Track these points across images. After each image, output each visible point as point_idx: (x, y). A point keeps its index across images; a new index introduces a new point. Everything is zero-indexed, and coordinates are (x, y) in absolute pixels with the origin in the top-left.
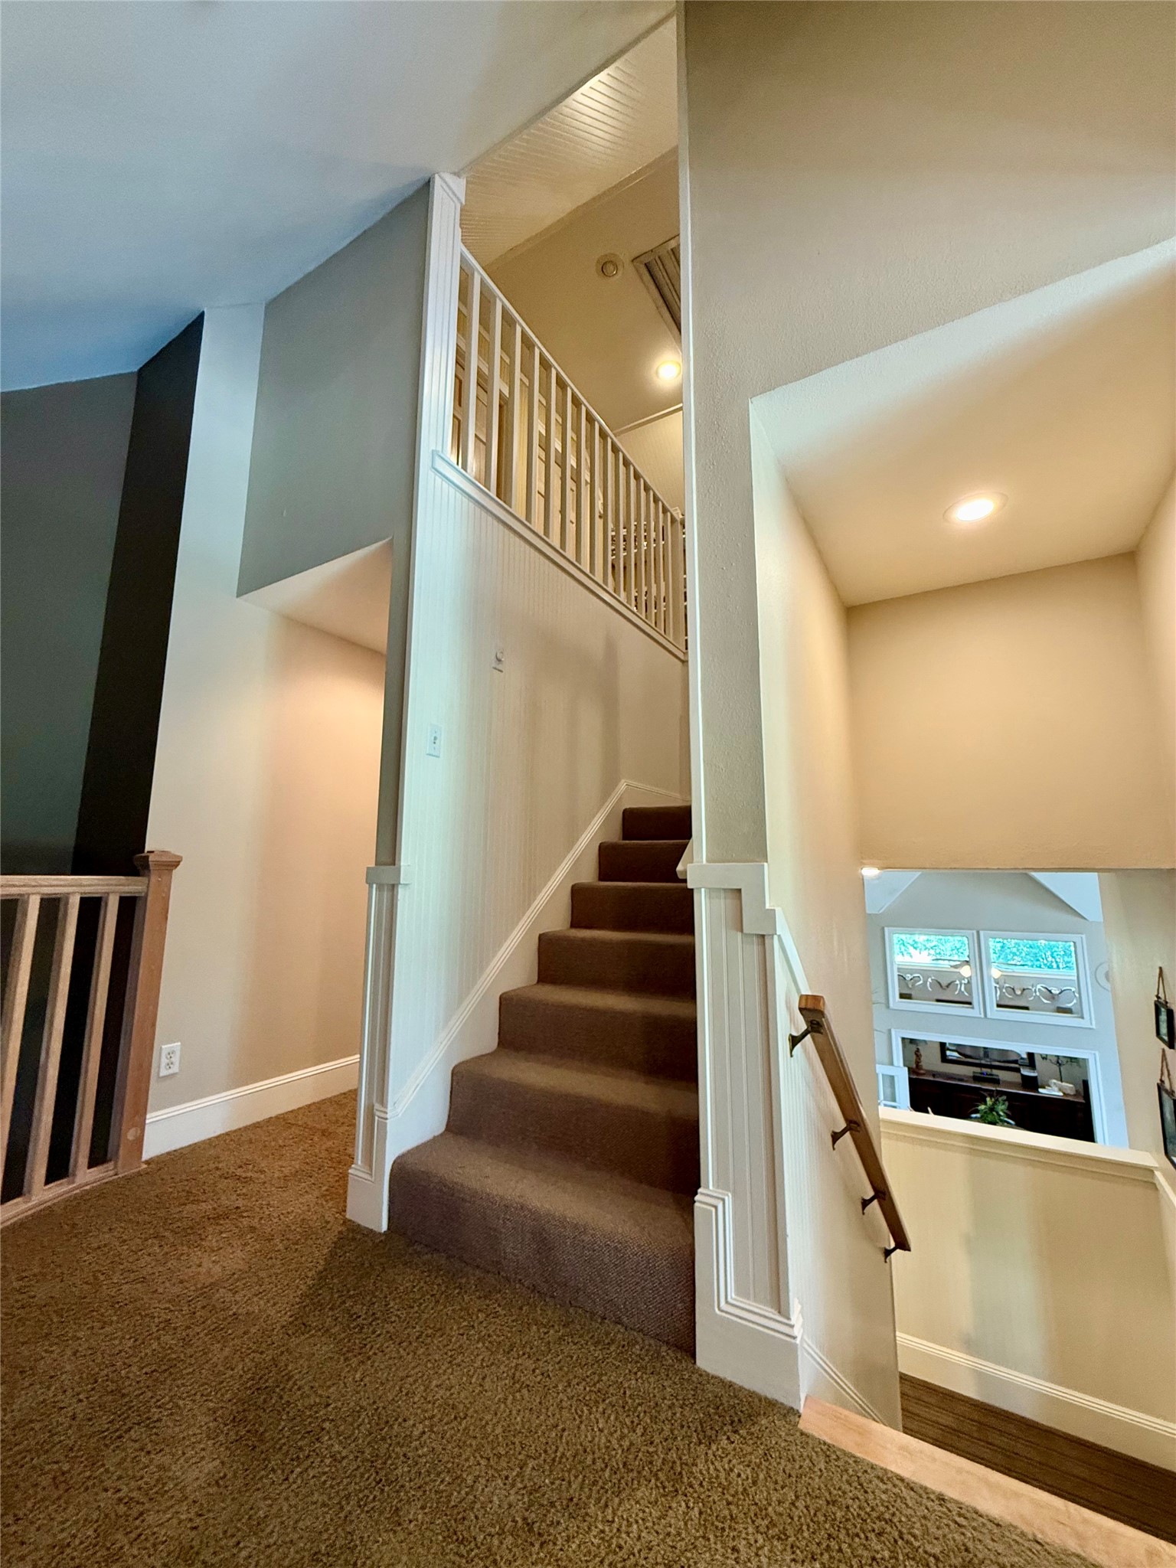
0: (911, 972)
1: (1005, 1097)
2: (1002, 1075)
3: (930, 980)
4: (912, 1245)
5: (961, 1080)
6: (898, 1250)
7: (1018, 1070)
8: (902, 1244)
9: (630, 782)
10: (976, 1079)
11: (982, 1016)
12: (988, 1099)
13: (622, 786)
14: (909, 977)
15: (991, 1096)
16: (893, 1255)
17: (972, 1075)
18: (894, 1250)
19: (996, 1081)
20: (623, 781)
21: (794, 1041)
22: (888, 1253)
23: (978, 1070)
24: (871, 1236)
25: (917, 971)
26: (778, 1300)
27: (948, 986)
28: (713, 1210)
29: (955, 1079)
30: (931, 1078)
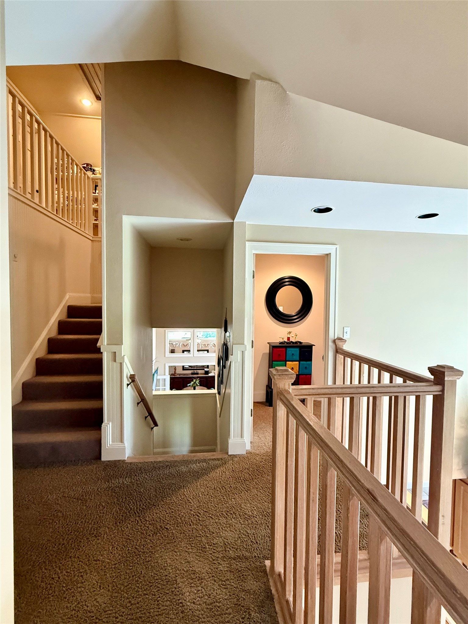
0: (175, 341)
1: (199, 379)
2: (200, 371)
3: (181, 344)
4: (159, 425)
5: (187, 375)
6: (155, 427)
7: (204, 369)
8: (156, 425)
9: (71, 294)
10: (192, 374)
11: (193, 356)
12: (194, 380)
13: (67, 297)
14: (174, 343)
15: (195, 379)
16: (154, 428)
17: (191, 373)
18: (154, 427)
19: (198, 374)
20: (68, 294)
21: (128, 385)
22: (152, 428)
23: (193, 371)
24: (149, 425)
25: (177, 341)
26: (122, 440)
27: (186, 345)
28: (106, 427)
29: (185, 375)
30: (179, 376)
